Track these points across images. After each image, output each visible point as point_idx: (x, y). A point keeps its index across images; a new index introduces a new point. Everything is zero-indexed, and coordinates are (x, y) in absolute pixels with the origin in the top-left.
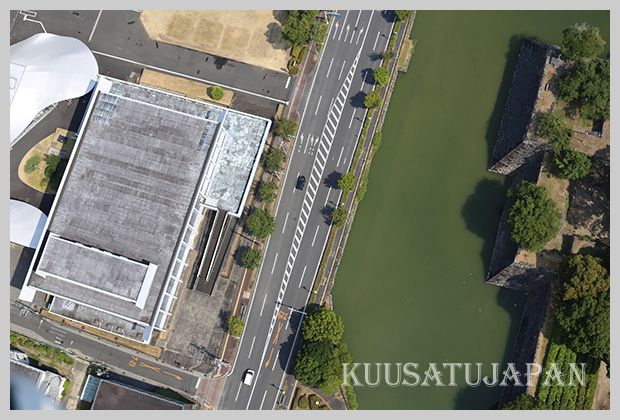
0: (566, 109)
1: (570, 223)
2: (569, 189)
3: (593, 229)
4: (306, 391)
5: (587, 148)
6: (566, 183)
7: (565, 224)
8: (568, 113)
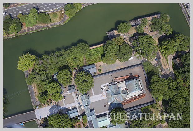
0: (151, 24)
1: (129, 39)
2: (135, 34)
3: (131, 45)
4: (63, 12)
5: (145, 31)
6: (136, 32)
7: (128, 38)
8: (150, 25)
